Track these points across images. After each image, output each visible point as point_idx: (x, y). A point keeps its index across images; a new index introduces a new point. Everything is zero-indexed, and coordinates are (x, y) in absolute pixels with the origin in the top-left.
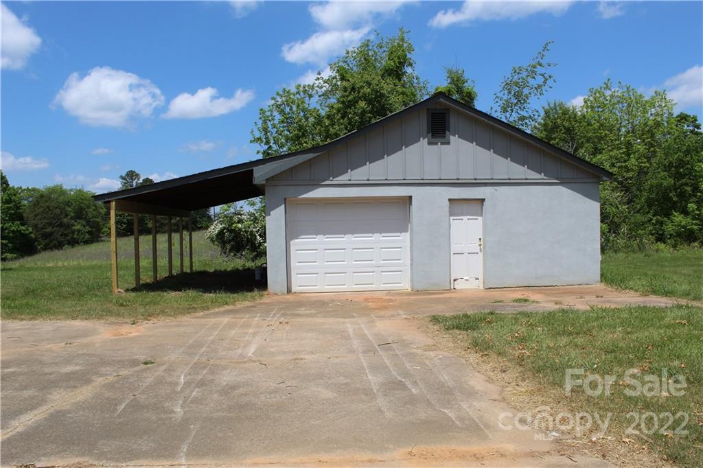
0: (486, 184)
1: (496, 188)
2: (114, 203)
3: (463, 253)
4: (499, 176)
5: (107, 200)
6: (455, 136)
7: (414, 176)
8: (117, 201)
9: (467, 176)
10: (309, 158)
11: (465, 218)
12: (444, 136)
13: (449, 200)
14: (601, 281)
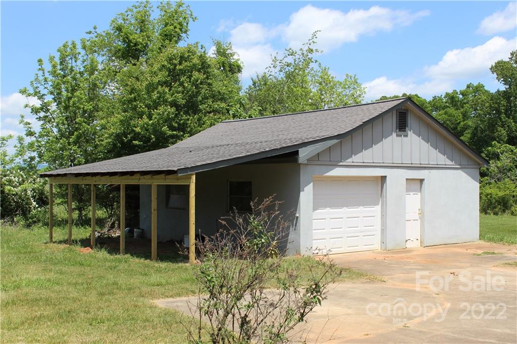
0: (425, 168)
1: (430, 171)
2: (195, 176)
3: (410, 220)
4: (433, 162)
5: (189, 173)
6: (410, 131)
7: (388, 161)
8: (197, 174)
9: (416, 162)
10: (335, 143)
11: (412, 193)
12: (405, 131)
13: (407, 179)
14: (480, 239)
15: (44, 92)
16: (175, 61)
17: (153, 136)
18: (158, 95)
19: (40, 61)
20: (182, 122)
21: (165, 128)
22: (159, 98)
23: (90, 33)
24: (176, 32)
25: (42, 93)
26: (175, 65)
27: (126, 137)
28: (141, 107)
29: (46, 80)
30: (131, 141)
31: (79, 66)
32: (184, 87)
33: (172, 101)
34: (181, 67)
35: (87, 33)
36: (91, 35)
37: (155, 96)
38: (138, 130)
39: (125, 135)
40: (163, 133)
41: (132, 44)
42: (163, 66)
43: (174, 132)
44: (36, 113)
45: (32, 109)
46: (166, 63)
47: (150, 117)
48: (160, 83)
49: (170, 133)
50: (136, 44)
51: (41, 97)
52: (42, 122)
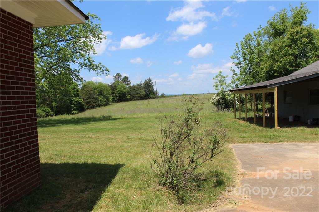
5: (273, 87)
8: (277, 87)
15: (239, 56)
16: (293, 35)
17: (282, 71)
18: (285, 52)
19: (237, 44)
20: (298, 63)
21: (288, 67)
22: (286, 53)
23: (259, 28)
24: (300, 21)
25: (238, 57)
26: (294, 36)
27: (271, 72)
28: (277, 58)
29: (239, 51)
30: (273, 74)
31: (253, 44)
32: (298, 46)
33: (292, 54)
34: (297, 37)
35: (257, 29)
36: (260, 29)
37: (283, 52)
38: (275, 68)
39: (270, 71)
40: (288, 69)
41: (277, 30)
42: (288, 38)
43: (293, 68)
44: (237, 65)
45: (236, 64)
46: (289, 36)
47: (281, 62)
48: (286, 46)
49: (290, 68)
50: (279, 30)
51: (239, 59)
52: (240, 69)
